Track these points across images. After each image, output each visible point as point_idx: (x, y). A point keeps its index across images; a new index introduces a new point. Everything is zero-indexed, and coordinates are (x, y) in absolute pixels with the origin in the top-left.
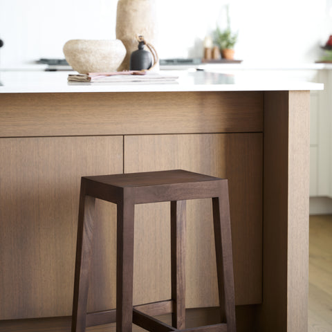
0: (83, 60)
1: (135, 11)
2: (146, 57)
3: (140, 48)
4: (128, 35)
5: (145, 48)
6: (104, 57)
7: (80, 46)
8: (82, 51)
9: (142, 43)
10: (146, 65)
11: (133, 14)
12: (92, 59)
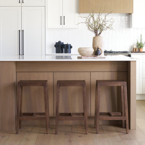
0: (82, 53)
1: (97, 40)
2: (99, 52)
3: (98, 50)
4: (95, 46)
5: (99, 50)
6: (88, 52)
7: (81, 49)
8: (82, 51)
9: (98, 48)
10: (99, 54)
11: (96, 41)
12: (84, 53)
